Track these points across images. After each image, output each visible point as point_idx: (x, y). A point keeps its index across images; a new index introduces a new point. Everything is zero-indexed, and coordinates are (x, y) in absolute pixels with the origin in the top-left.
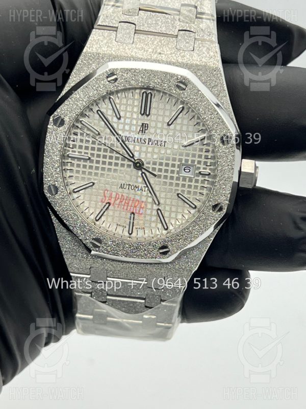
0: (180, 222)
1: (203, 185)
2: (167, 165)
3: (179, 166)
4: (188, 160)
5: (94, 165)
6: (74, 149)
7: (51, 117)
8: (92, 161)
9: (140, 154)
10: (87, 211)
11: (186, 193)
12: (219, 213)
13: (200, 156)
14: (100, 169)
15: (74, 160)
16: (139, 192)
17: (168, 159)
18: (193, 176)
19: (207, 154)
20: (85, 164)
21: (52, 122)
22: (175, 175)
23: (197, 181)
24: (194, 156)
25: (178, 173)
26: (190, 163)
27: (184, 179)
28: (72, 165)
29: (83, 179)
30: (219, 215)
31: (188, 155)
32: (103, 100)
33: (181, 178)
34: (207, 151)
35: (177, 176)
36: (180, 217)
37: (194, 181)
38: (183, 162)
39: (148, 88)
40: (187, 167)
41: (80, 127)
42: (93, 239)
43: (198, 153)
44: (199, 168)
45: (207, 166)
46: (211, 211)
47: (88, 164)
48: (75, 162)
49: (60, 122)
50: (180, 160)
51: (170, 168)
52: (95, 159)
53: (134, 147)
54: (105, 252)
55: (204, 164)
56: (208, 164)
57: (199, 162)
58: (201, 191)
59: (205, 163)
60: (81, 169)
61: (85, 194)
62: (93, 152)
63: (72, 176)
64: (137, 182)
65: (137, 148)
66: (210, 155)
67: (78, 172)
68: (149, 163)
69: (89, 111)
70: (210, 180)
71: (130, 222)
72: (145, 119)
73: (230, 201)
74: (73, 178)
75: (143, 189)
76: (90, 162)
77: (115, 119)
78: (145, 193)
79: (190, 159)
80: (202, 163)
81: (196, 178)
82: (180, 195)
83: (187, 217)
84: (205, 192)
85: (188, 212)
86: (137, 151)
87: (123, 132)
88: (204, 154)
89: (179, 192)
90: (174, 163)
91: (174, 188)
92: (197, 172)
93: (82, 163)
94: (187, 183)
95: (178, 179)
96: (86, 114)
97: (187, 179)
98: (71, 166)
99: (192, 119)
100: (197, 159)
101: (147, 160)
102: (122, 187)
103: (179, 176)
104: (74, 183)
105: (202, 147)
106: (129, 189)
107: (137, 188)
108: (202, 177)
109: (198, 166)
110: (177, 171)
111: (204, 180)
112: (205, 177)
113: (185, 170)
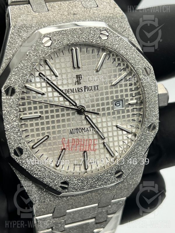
0: (122, 147)
1: (133, 113)
2: (103, 104)
3: (112, 103)
4: (118, 96)
5: (45, 121)
6: (25, 112)
7: (2, 89)
9: (80, 101)
10: (47, 161)
13: (126, 90)
14: (50, 123)
15: (27, 121)
16: (86, 133)
17: (102, 99)
18: (124, 108)
19: (131, 87)
20: (37, 122)
21: (4, 92)
22: (111, 111)
23: (128, 111)
24: (121, 91)
25: (113, 108)
26: (120, 98)
27: (118, 112)
28: (26, 125)
29: (38, 135)
31: (117, 92)
32: (40, 64)
33: (116, 112)
34: (131, 85)
35: (113, 111)
36: (121, 143)
37: (126, 111)
38: (115, 98)
40: (117, 102)
42: (62, 183)
43: (124, 88)
44: (128, 100)
45: (133, 97)
46: (148, 132)
47: (39, 121)
48: (28, 123)
49: (11, 91)
50: (112, 98)
51: (106, 107)
52: (44, 115)
53: (74, 97)
54: (74, 190)
55: (130, 96)
56: (134, 95)
57: (127, 96)
58: (133, 118)
59: (131, 95)
60: (35, 127)
62: (41, 110)
63: (28, 135)
64: (83, 125)
66: (133, 87)
67: (32, 130)
68: (88, 107)
70: (138, 107)
71: (85, 159)
72: (77, 72)
74: (30, 136)
75: (89, 129)
76: (41, 119)
77: (54, 77)
78: (90, 133)
79: (119, 94)
81: (127, 109)
82: (118, 126)
83: (126, 142)
84: (136, 118)
85: (126, 138)
86: (77, 99)
87: (63, 87)
88: (129, 88)
90: (108, 101)
91: (112, 121)
92: (127, 104)
93: (34, 122)
94: (121, 115)
95: (114, 113)
97: (121, 112)
98: (25, 127)
99: (114, 62)
100: (124, 93)
101: (87, 104)
102: (72, 133)
103: (114, 111)
104: (32, 141)
105: (126, 83)
106: (77, 133)
107: (83, 130)
108: (131, 107)
109: (126, 98)
110: (112, 107)
111: (133, 108)
112: (134, 106)
113: (116, 105)
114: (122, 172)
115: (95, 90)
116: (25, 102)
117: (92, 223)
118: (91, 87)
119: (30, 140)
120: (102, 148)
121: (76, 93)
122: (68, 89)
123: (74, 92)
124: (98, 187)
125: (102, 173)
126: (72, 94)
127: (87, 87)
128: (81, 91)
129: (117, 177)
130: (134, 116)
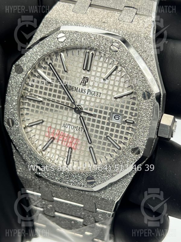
1: (128, 131)
2: (101, 112)
3: (110, 114)
4: (118, 109)
5: (45, 106)
6: (31, 93)
8: (43, 103)
9: (80, 101)
10: (37, 142)
11: (114, 136)
12: (137, 156)
13: (127, 107)
14: (49, 110)
15: (31, 101)
16: (77, 132)
17: (102, 107)
18: (120, 123)
19: (133, 106)
20: (38, 105)
21: (14, 69)
22: (106, 121)
23: (123, 127)
24: (122, 106)
25: (109, 119)
26: (119, 112)
27: (113, 125)
28: (29, 105)
30: (137, 157)
31: (117, 106)
32: (56, 56)
33: (111, 124)
34: (134, 104)
35: (108, 121)
37: (121, 127)
38: (114, 111)
39: (91, 49)
40: (117, 115)
41: (37, 76)
43: (126, 105)
44: (126, 117)
45: (132, 116)
46: (130, 153)
47: (41, 105)
48: (32, 103)
49: (20, 70)
50: (111, 109)
51: (103, 115)
52: (46, 102)
53: (76, 95)
56: (134, 115)
57: (126, 112)
58: (126, 136)
59: (131, 113)
60: (35, 109)
61: (36, 129)
62: (45, 96)
63: (28, 114)
64: (76, 123)
66: (135, 107)
67: (33, 111)
68: (87, 109)
69: (45, 64)
70: (134, 127)
71: (68, 155)
72: (87, 74)
73: (146, 146)
74: (29, 115)
75: (81, 129)
76: (42, 104)
78: (81, 133)
79: (119, 109)
80: (129, 113)
81: (123, 125)
82: (108, 138)
84: (129, 137)
86: (78, 99)
88: (130, 106)
89: (108, 135)
90: (106, 111)
91: (104, 131)
92: (124, 120)
93: (36, 104)
94: (115, 128)
95: (108, 124)
96: (42, 66)
97: (116, 125)
99: (123, 77)
100: (124, 109)
101: (86, 107)
102: (64, 126)
103: (109, 122)
105: (129, 100)
106: (69, 128)
107: (76, 128)
108: (128, 124)
109: (125, 115)
110: (108, 117)
111: (129, 127)
112: (130, 125)
113: (115, 118)
114: (94, 180)
115: (97, 96)
117: (80, 222)
118: (95, 92)
119: (29, 119)
120: (88, 152)
121: (79, 93)
122: (73, 87)
123: (78, 91)
125: (76, 172)
126: (76, 92)
127: (91, 91)
128: (84, 93)
129: (88, 183)
130: (128, 135)
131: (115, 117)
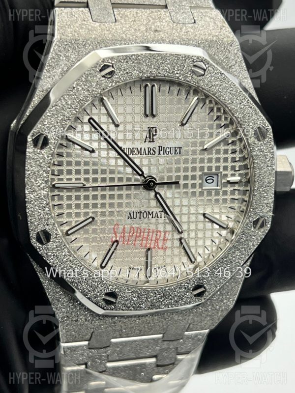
0: (209, 249)
1: (234, 197)
2: (186, 178)
3: (201, 177)
4: (211, 167)
5: (91, 193)
6: (61, 177)
7: (29, 137)
8: (87, 189)
9: (149, 169)
10: (87, 257)
12: (262, 230)
13: (226, 160)
14: (99, 198)
15: (62, 191)
16: (153, 220)
17: (186, 170)
18: (219, 188)
19: (233, 156)
20: (77, 194)
21: (32, 142)
22: (198, 190)
23: (225, 193)
24: (218, 160)
25: (201, 186)
26: (214, 170)
27: (209, 193)
28: (61, 198)
29: (78, 215)
30: (263, 232)
31: (210, 161)
32: (93, 103)
33: (205, 193)
34: (234, 152)
35: (200, 190)
36: (208, 243)
37: (221, 193)
38: (206, 171)
40: (209, 176)
41: (65, 145)
42: (107, 294)
43: (222, 156)
44: (226, 175)
45: (235, 171)
46: (252, 229)
47: (82, 194)
48: (65, 194)
49: (42, 142)
50: (202, 169)
51: (190, 182)
52: (90, 185)
53: (141, 161)
54: (124, 308)
55: (232, 170)
56: (237, 169)
57: (225, 168)
58: (231, 205)
59: (233, 168)
60: (74, 202)
61: (82, 234)
62: (87, 176)
63: (63, 214)
64: (150, 207)
65: (145, 162)
66: (238, 156)
67: (69, 206)
68: (162, 179)
69: (76, 121)
70: (241, 188)
72: (151, 122)
74: (65, 216)
75: (159, 214)
76: (85, 191)
77: (112, 127)
78: (161, 220)
79: (214, 164)
80: (229, 168)
81: (224, 189)
82: (206, 215)
83: (217, 241)
84: (236, 205)
85: (218, 235)
86: (146, 166)
87: (125, 143)
88: (230, 156)
90: (194, 174)
91: (197, 206)
92: (224, 181)
93: (74, 194)
94: (213, 198)
95: (201, 194)
96: (71, 126)
97: (213, 193)
98: (59, 200)
99: (211, 113)
100: (222, 164)
101: (160, 176)
102: (131, 217)
103: (202, 190)
104: (67, 222)
105: (226, 147)
106: (140, 218)
107: (150, 215)
108: (231, 186)
109: (224, 173)
110: (200, 183)
111: (234, 190)
112: (235, 186)
113: (208, 181)
114: (205, 288)
115: (175, 154)
116: (62, 161)
117: (151, 364)
118: (170, 148)
119: (64, 222)
120: (177, 247)
121: (144, 156)
122: (133, 148)
123: (142, 153)
124: (164, 308)
125: (172, 286)
126: (139, 155)
127: (164, 148)
128: (154, 153)
129: (195, 296)
130: (234, 202)
131: (207, 179)
